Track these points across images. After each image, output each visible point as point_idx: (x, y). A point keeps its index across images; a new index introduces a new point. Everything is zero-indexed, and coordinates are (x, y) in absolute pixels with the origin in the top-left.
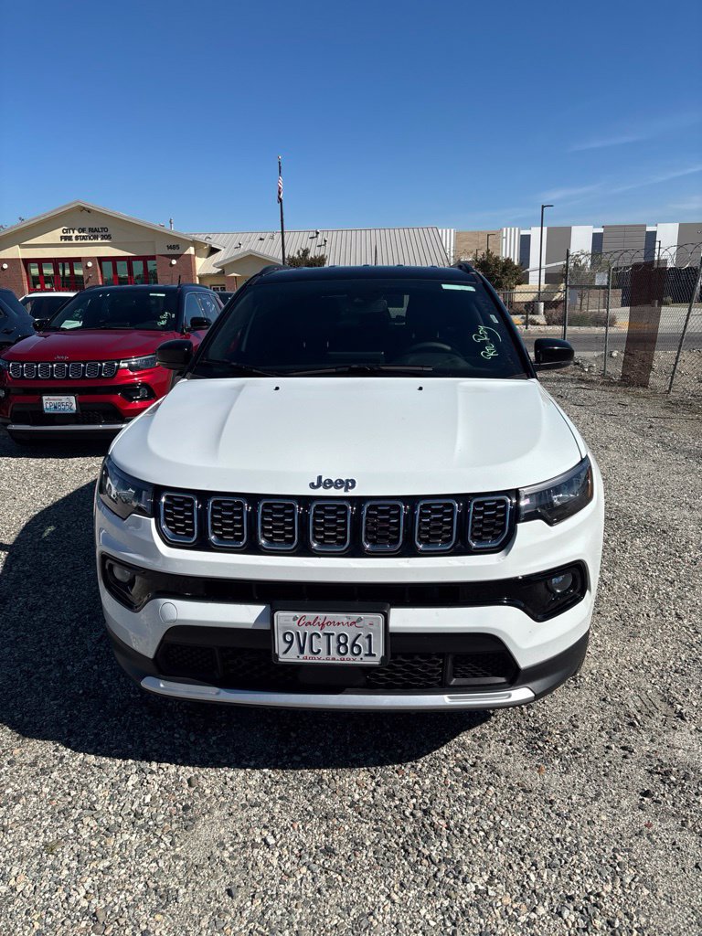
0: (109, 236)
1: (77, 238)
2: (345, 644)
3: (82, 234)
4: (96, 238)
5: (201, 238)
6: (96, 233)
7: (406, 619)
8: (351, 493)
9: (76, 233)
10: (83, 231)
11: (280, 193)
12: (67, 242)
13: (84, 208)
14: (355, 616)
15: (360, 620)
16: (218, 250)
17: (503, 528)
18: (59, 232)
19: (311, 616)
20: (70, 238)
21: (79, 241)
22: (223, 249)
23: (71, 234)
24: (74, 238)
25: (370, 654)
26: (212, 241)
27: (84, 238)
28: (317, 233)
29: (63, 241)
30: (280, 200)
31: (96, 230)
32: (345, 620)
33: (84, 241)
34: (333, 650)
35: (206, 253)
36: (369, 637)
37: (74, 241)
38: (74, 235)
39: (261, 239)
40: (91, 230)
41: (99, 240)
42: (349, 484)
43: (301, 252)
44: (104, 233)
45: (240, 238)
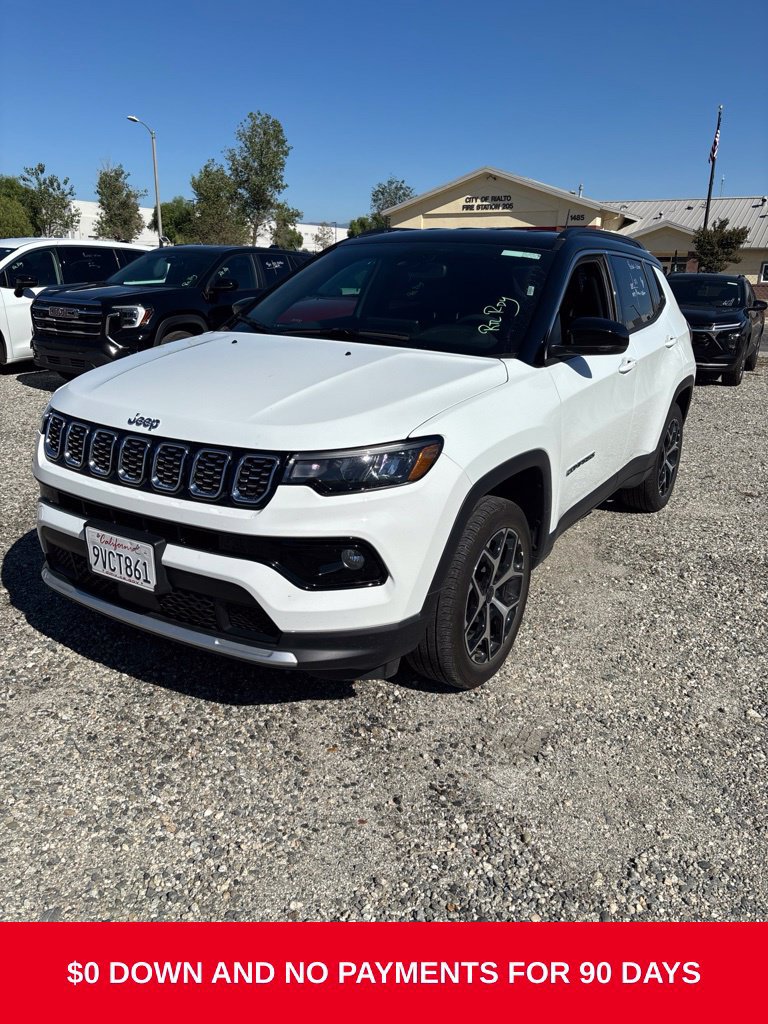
0: (511, 205)
1: (478, 207)
2: (130, 567)
3: (484, 203)
4: (497, 207)
5: (614, 207)
6: (498, 202)
7: (178, 556)
8: (154, 432)
9: (479, 202)
10: (486, 199)
11: (714, 151)
12: (469, 211)
13: (491, 175)
14: (136, 543)
15: (137, 548)
16: (632, 222)
17: (265, 486)
18: (462, 201)
19: (108, 536)
20: (471, 207)
21: (480, 211)
22: (639, 220)
23: (474, 203)
24: (475, 207)
25: (146, 581)
26: (629, 210)
27: (486, 207)
28: (764, 200)
29: (465, 211)
30: (713, 159)
31: (499, 199)
32: (129, 545)
33: (485, 211)
34: (123, 571)
35: (618, 224)
36: (145, 564)
37: (475, 211)
38: (476, 204)
39: (689, 208)
40: (494, 199)
41: (500, 210)
42: (152, 423)
43: (717, 224)
44: (506, 202)
45: (663, 207)
